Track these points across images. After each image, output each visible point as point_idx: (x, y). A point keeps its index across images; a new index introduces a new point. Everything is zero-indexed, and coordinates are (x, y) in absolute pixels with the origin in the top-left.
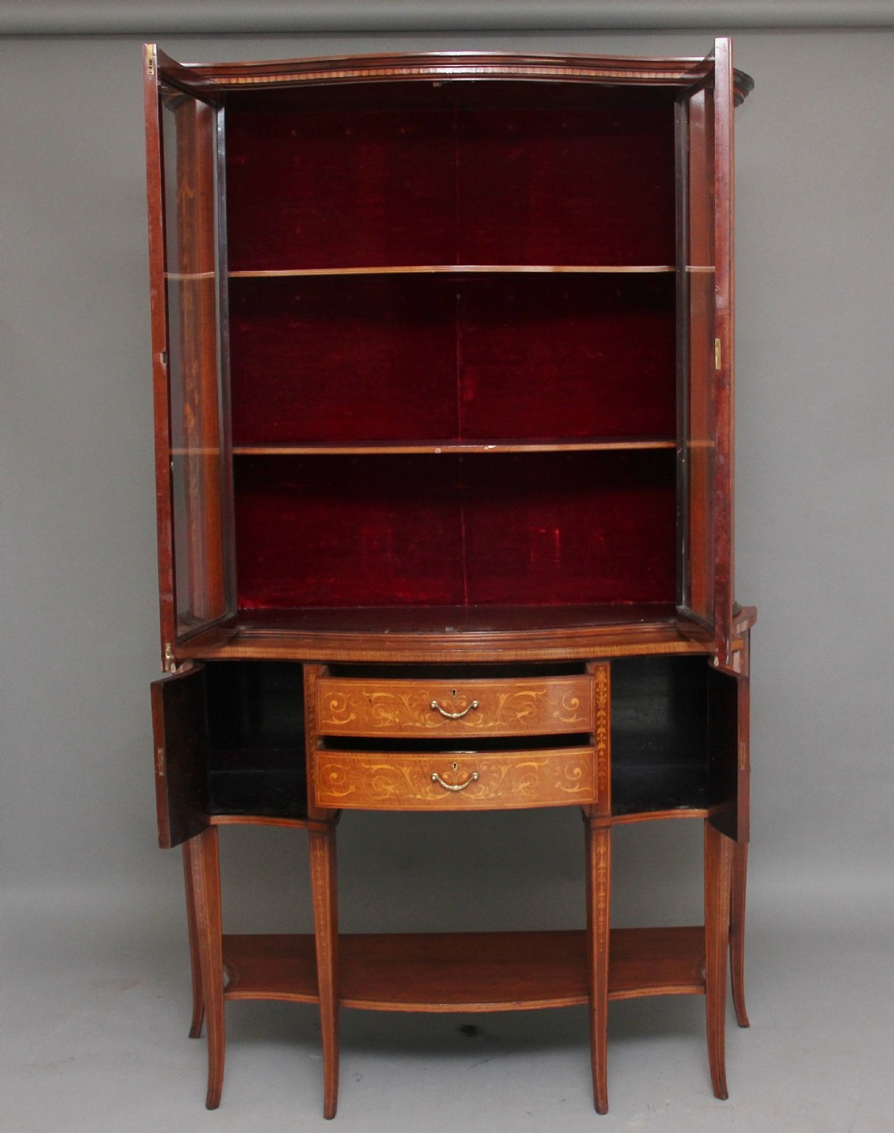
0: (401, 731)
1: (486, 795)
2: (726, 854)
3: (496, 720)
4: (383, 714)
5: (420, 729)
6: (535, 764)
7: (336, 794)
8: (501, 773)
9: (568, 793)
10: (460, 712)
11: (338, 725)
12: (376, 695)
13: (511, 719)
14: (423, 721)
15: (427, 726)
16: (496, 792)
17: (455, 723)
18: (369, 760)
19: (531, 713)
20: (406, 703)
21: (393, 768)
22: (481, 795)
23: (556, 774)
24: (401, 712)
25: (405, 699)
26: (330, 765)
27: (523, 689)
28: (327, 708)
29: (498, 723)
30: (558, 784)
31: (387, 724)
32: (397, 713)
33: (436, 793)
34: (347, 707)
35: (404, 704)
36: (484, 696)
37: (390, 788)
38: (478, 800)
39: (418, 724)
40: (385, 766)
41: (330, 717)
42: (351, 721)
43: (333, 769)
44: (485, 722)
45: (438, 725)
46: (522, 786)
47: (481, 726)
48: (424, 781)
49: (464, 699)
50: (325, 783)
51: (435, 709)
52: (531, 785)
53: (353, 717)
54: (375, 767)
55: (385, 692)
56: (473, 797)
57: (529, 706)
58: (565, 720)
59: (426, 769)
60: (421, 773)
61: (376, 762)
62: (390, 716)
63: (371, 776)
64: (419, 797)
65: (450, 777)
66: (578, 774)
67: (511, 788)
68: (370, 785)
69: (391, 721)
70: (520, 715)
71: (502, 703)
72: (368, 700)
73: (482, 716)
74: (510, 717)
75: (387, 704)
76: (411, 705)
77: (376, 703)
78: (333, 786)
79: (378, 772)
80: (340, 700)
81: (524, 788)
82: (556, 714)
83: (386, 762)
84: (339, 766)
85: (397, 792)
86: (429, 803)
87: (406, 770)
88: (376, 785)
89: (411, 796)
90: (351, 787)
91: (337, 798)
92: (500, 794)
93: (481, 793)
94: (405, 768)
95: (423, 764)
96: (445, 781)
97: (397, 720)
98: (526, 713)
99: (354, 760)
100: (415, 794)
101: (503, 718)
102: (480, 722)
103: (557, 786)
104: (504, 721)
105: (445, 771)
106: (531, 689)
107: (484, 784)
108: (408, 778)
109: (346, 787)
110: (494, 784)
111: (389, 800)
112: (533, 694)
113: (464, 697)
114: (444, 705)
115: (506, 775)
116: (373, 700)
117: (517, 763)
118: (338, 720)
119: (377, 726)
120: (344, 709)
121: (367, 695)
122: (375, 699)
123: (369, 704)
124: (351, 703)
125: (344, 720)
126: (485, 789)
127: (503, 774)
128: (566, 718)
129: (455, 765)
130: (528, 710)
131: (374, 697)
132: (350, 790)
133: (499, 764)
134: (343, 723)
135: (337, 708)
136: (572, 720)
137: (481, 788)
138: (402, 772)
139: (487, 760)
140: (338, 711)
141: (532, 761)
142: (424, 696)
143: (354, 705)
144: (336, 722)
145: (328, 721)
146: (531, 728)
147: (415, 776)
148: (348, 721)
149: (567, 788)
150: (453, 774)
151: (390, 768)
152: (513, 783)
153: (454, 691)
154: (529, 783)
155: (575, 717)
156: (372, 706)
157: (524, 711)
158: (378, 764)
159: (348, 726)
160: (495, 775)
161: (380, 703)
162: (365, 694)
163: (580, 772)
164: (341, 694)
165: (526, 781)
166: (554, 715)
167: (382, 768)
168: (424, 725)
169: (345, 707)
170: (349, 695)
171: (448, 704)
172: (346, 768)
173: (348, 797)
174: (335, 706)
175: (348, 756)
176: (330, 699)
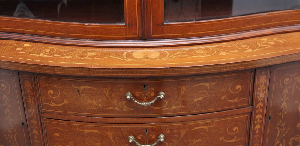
0: (104, 113)
3: (178, 105)
5: (119, 112)
6: (206, 127)
8: (181, 134)
9: (228, 143)
11: (55, 107)
12: (82, 87)
13: (190, 103)
14: (121, 106)
15: (124, 110)
17: (145, 108)
18: (82, 126)
19: (205, 98)
20: (107, 94)
21: (100, 132)
23: (221, 132)
24: (103, 100)
25: (106, 91)
26: (53, 128)
27: (199, 81)
28: (45, 94)
29: (180, 106)
31: (92, 108)
32: (100, 100)
34: (61, 95)
35: (105, 95)
36: (168, 89)
39: (117, 109)
41: (49, 101)
42: (65, 104)
43: (56, 131)
44: (169, 106)
45: (132, 109)
46: (195, 142)
47: (167, 109)
49: (152, 91)
50: (51, 139)
53: (66, 102)
54: (87, 131)
55: (89, 86)
57: (204, 93)
58: (230, 101)
59: (125, 133)
60: (121, 135)
61: (87, 128)
62: (95, 103)
63: (84, 136)
65: (143, 138)
66: (236, 130)
67: (188, 143)
68: (84, 142)
69: (96, 106)
70: (196, 100)
71: (183, 93)
72: (76, 90)
73: (167, 102)
75: (91, 94)
76: (110, 95)
77: (84, 93)
78: (58, 141)
79: (88, 134)
80: (55, 90)
81: (197, 143)
83: (94, 128)
84: (61, 129)
87: (109, 133)
88: (88, 142)
90: (70, 142)
95: (122, 129)
96: (139, 142)
97: (100, 105)
98: (201, 99)
99: (70, 125)
101: (184, 103)
102: (165, 106)
103: (221, 139)
104: (184, 105)
105: (139, 134)
106: (206, 81)
107: (168, 142)
108: (111, 139)
109: (66, 142)
110: (176, 141)
112: (207, 85)
113: (153, 89)
114: (137, 94)
115: (184, 135)
116: (81, 91)
117: (193, 127)
118: (55, 103)
119: (85, 109)
120: (58, 96)
121: (76, 87)
122: (82, 90)
123: (78, 93)
124: (64, 92)
125: (59, 103)
126: (169, 145)
127: (182, 135)
128: (231, 99)
129: (146, 130)
130: (203, 96)
131: (81, 89)
132: (69, 144)
133: (180, 129)
134: (59, 105)
135: (54, 95)
136: (236, 100)
137: (166, 144)
138: (107, 135)
139: (170, 127)
140: (55, 97)
141: (204, 126)
142: (121, 89)
143: (66, 94)
144: (54, 105)
145: (48, 104)
146: (205, 108)
147: (117, 138)
148: (63, 104)
149: (228, 140)
150: (145, 136)
151: (98, 132)
152: (190, 140)
153: (145, 86)
154: (201, 139)
155: (238, 98)
156: (80, 95)
157: (200, 97)
158: (89, 129)
159: (63, 108)
160: (176, 135)
161: (86, 93)
162: (74, 87)
163: (238, 129)
164: (56, 86)
165: (199, 139)
166: (223, 98)
167: (92, 132)
168: (122, 109)
169: (59, 95)
170: (61, 87)
171: (140, 93)
172: (65, 130)
174: (52, 94)
175: (66, 122)
176: (47, 89)
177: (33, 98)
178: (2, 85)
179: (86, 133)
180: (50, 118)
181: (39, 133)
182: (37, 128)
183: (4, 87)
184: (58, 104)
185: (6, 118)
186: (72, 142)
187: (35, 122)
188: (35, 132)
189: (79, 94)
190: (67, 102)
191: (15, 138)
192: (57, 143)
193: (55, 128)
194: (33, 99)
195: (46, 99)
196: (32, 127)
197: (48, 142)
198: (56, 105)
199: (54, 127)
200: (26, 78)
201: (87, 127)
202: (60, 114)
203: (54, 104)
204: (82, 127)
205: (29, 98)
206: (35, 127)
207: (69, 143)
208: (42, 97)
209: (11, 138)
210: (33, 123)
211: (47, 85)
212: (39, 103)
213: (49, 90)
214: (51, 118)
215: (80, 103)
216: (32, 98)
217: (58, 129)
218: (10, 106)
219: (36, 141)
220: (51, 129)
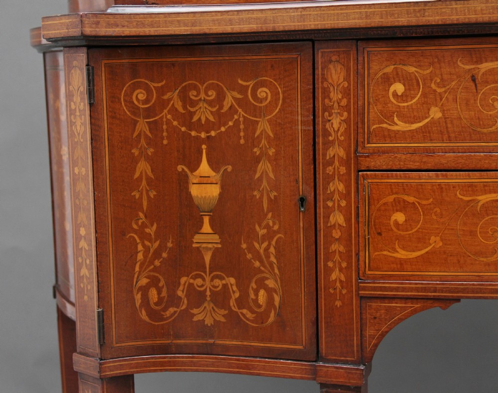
7: (402, 254)
11: (405, 132)
12: (485, 66)
18: (471, 185)
26: (391, 198)
34: (424, 95)
41: (388, 118)
42: (433, 122)
43: (398, 205)
50: (380, 234)
53: (436, 113)
54: (484, 198)
61: (484, 190)
68: (472, 233)
72: (468, 77)
77: (487, 82)
78: (398, 238)
79: (487, 209)
80: (410, 82)
84: (411, 199)
88: (484, 233)
90: (433, 238)
91: (405, 261)
99: (439, 185)
109: (422, 240)
116: (479, 77)
118: (405, 122)
119: (485, 131)
120: (417, 99)
121: (467, 67)
122: (483, 74)
123: (472, 84)
124: (433, 86)
125: (417, 120)
131: (483, 71)
132: (430, 245)
134: (415, 126)
135: (403, 97)
140: (405, 104)
143: (439, 90)
144: (401, 126)
145: (385, 125)
148: (425, 122)
156: (476, 90)
158: (490, 192)
159: (425, 133)
161: (493, 83)
162: (462, 66)
164: (412, 69)
169: (419, 96)
170: (428, 71)
172: (424, 202)
173: (426, 260)
174: (400, 94)
175: (430, 178)
176: (388, 81)
177: (345, 114)
178: (260, 92)
179: (480, 204)
180: (384, 167)
181: (348, 220)
182: (343, 203)
183: (266, 98)
184: (412, 123)
185: (255, 193)
186: (438, 238)
187: (341, 187)
188: (338, 218)
189: (474, 87)
190: (439, 115)
191: (272, 250)
192: (397, 246)
193: (394, 200)
194: (343, 118)
195: (381, 112)
196: (330, 204)
197: (371, 245)
198: (407, 125)
199: (394, 196)
200: (334, 58)
201: (485, 186)
202: (415, 151)
203: (402, 123)
204: (471, 188)
205: (334, 115)
206: (338, 201)
207: (431, 241)
208: (371, 106)
209: (262, 251)
210: (333, 193)
211: (389, 69)
212: (360, 125)
213: (395, 82)
214: (389, 167)
215: (475, 114)
216: (342, 116)
217: (404, 201)
218: (272, 152)
219: (334, 247)
220: (384, 204)
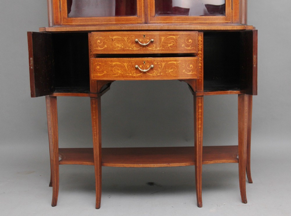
0: (124, 51)
1: (156, 74)
2: (246, 108)
3: (160, 47)
4: (117, 45)
5: (131, 50)
6: (175, 62)
7: (99, 75)
9: (188, 74)
10: (146, 43)
12: (114, 37)
13: (166, 47)
14: (132, 47)
15: (134, 49)
16: (160, 73)
17: (144, 48)
18: (111, 61)
19: (173, 45)
20: (126, 40)
22: (154, 74)
23: (183, 67)
24: (124, 44)
25: (126, 39)
26: (96, 63)
27: (170, 35)
28: (96, 43)
29: (161, 48)
30: (184, 71)
31: (119, 49)
32: (122, 44)
33: (136, 73)
34: (104, 42)
35: (125, 41)
36: (155, 38)
37: (119, 72)
38: (153, 76)
39: (130, 49)
40: (117, 63)
41: (97, 47)
42: (105, 48)
43: (98, 65)
44: (156, 47)
45: (138, 49)
46: (170, 71)
47: (155, 49)
48: (132, 68)
50: (95, 71)
51: (137, 42)
52: (174, 70)
53: (106, 46)
54: (114, 63)
55: (118, 36)
56: (151, 75)
57: (173, 42)
58: (186, 48)
59: (133, 64)
60: (131, 65)
62: (120, 45)
63: (112, 67)
64: (130, 75)
65: (143, 67)
66: (192, 67)
67: (166, 72)
68: (112, 70)
69: (120, 48)
70: (169, 45)
71: (162, 40)
72: (111, 39)
73: (155, 45)
74: (165, 46)
75: (118, 41)
76: (128, 41)
77: (115, 40)
78: (98, 71)
79: (115, 66)
80: (101, 40)
81: (171, 72)
82: (183, 45)
83: (118, 61)
84: (100, 63)
85: (122, 73)
86: (135, 77)
87: (126, 64)
88: (114, 70)
89: (127, 74)
90: (105, 71)
91: (99, 76)
92: (162, 74)
93: (155, 73)
94: (125, 63)
95: (132, 62)
96: (140, 68)
97: (123, 47)
98: (172, 45)
99: (106, 61)
100: (129, 74)
101: (163, 46)
102: (154, 47)
103: (183, 71)
104: (163, 47)
105: (141, 64)
106: (174, 35)
107: (156, 70)
108: (126, 67)
109: (103, 72)
110: (159, 70)
111: (119, 76)
112: (174, 37)
113: (148, 38)
114: (141, 40)
115: (164, 66)
116: (113, 39)
117: (168, 62)
119: (115, 50)
120: (102, 43)
121: (111, 37)
123: (112, 41)
125: (102, 47)
126: (156, 72)
127: (163, 66)
128: (187, 47)
129: (144, 62)
130: (172, 43)
133: (161, 62)
134: (102, 49)
135: (100, 43)
136: (189, 48)
137: (155, 71)
138: (124, 65)
139: (157, 60)
141: (174, 61)
142: (133, 37)
143: (106, 42)
144: (99, 49)
145: (96, 48)
146: (174, 50)
147: (129, 67)
148: (104, 48)
149: (187, 72)
150: (144, 66)
151: (120, 63)
152: (167, 69)
153: (144, 36)
154: (173, 70)
155: (190, 47)
157: (171, 44)
158: (115, 62)
159: (104, 50)
160: (160, 66)
163: (192, 66)
164: (101, 38)
165: (172, 69)
166: (183, 46)
167: (117, 64)
168: (133, 49)
170: (104, 38)
171: (142, 40)
172: (103, 64)
173: (104, 76)
174: (99, 42)
175: (104, 59)
176: (97, 40)
192: (98, 73)
197: (93, 73)
211: (97, 38)
215: (113, 46)
